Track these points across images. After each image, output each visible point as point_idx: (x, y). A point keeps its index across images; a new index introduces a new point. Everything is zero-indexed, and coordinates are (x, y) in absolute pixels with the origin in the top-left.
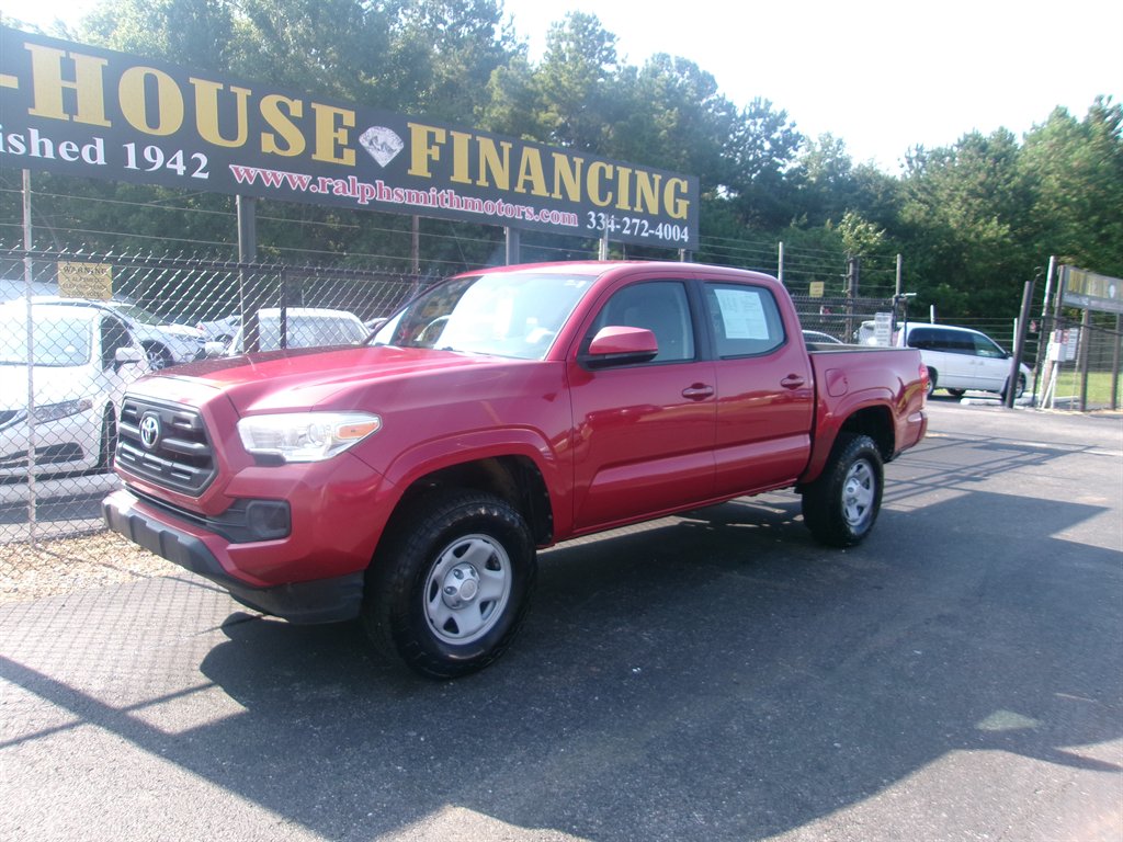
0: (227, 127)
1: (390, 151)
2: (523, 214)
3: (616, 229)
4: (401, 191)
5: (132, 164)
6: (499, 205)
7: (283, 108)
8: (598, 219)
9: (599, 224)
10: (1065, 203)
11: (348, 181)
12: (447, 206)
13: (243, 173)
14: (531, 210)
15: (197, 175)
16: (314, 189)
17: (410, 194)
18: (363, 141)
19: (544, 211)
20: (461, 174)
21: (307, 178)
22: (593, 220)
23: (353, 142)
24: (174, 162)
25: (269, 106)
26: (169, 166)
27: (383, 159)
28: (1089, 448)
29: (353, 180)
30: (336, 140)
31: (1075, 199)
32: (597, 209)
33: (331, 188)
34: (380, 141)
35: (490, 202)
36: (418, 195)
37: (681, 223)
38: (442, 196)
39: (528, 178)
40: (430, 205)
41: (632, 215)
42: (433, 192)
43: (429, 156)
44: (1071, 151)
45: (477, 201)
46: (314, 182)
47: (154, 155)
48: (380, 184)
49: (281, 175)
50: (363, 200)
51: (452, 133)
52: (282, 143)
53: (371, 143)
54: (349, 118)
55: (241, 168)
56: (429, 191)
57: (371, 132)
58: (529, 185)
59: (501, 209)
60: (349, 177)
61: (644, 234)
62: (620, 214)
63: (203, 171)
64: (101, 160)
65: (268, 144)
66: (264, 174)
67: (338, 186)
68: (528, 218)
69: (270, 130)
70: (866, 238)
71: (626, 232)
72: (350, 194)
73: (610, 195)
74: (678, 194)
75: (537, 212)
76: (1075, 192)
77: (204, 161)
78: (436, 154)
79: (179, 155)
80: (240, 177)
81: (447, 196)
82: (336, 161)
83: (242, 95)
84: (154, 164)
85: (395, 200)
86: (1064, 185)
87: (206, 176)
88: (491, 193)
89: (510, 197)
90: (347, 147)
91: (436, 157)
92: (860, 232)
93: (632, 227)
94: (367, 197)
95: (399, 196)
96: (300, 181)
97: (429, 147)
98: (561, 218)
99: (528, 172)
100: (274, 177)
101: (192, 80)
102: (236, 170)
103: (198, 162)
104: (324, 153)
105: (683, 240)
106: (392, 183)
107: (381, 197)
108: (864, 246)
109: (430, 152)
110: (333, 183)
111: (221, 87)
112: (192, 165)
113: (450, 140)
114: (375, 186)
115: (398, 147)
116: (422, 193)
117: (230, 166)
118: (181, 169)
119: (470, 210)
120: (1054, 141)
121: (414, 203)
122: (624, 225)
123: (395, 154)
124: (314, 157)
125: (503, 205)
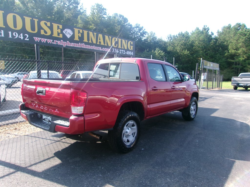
0: (33, 28)
1: (70, 34)
2: (99, 49)
3: (118, 52)
4: (73, 44)
5: (10, 37)
6: (94, 47)
7: (46, 24)
8: (114, 50)
9: (115, 51)
10: (199, 47)
11: (61, 41)
12: (83, 47)
13: (37, 39)
15: (26, 39)
16: (53, 43)
17: (75, 44)
18: (64, 32)
19: (103, 48)
20: (86, 40)
21: (51, 40)
22: (113, 50)
23: (62, 32)
24: (20, 36)
25: (42, 23)
26: (19, 37)
27: (68, 36)
28: (212, 97)
29: (62, 41)
30: (58, 32)
31: (201, 46)
32: (114, 48)
33: (57, 43)
34: (68, 32)
35: (92, 46)
36: (76, 45)
37: (131, 51)
38: (82, 45)
39: (100, 41)
40: (79, 47)
41: (122, 49)
43: (79, 36)
44: (200, 36)
45: (89, 46)
46: (53, 41)
47: (16, 35)
48: (68, 42)
49: (45, 40)
50: (64, 46)
51: (84, 31)
52: (46, 32)
53: (66, 32)
54: (61, 27)
55: (36, 38)
56: (79, 44)
57: (66, 30)
58: (100, 42)
59: (94, 48)
60: (61, 40)
61: (124, 53)
62: (119, 49)
63: (27, 38)
64: (3, 36)
65: (42, 32)
66: (42, 39)
67: (59, 42)
68: (100, 50)
69: (43, 29)
70: (161, 54)
71: (120, 53)
72: (61, 44)
73: (117, 45)
74: (131, 45)
75: (102, 49)
76: (201, 45)
77: (28, 36)
78: (80, 35)
79: (22, 34)
80: (36, 40)
82: (58, 36)
83: (36, 21)
84: (16, 37)
85: (71, 46)
86: (199, 43)
87: (28, 40)
88: (92, 44)
89: (96, 45)
90: (60, 33)
91: (80, 36)
92: (159, 53)
93: (122, 52)
94: (65, 45)
95: (72, 45)
96: (50, 41)
97: (79, 34)
98: (107, 50)
99: (100, 40)
100: (44, 40)
101: (24, 17)
102: (35, 38)
103: (26, 36)
104: (55, 35)
105: (132, 55)
106: (71, 42)
107: (68, 45)
108: (160, 56)
109: (79, 35)
110: (58, 42)
111: (31, 18)
112: (25, 37)
113: (83, 32)
114: (67, 42)
115: (72, 34)
116: (77, 44)
117: (34, 37)
118: (22, 38)
119: (88, 48)
120: (197, 34)
121: (75, 46)
122: (120, 51)
123: (71, 35)
124: (53, 36)
125: (95, 47)
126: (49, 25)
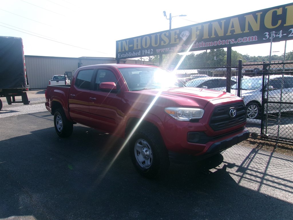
2: (230, 42)
4: (189, 46)
8: (270, 34)
11: (177, 47)
12: (201, 46)
14: (233, 40)
15: (151, 53)
19: (240, 39)
20: (206, 36)
23: (178, 37)
27: (185, 39)
30: (175, 38)
32: (270, 31)
33: (173, 49)
34: (184, 35)
35: (215, 42)
40: (196, 47)
42: (197, 44)
49: (164, 49)
50: (180, 50)
51: (203, 25)
52: (165, 42)
54: (177, 32)
55: (158, 50)
57: (182, 33)
62: (287, 28)
64: (140, 55)
65: (162, 43)
66: (161, 50)
69: (163, 40)
72: (177, 50)
73: (280, 22)
75: (236, 40)
78: (198, 33)
81: (201, 44)
83: (158, 35)
85: (187, 48)
96: (167, 49)
97: (196, 31)
99: (233, 27)
101: (151, 36)
107: (184, 49)
111: (155, 35)
115: (188, 35)
116: (194, 45)
118: (149, 53)
119: (208, 46)
123: (187, 37)
124: (170, 43)
125: (221, 41)
126: (167, 34)
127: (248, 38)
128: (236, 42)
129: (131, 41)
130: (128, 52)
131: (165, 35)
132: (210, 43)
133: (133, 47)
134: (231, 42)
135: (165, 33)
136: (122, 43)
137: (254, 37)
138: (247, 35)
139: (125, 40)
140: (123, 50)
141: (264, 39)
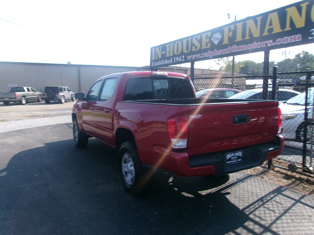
0: (187, 48)
2: (267, 44)
4: (220, 51)
12: (233, 51)
14: (271, 41)
15: (182, 60)
17: (223, 51)
19: (279, 39)
20: (239, 38)
21: (200, 55)
23: (210, 41)
25: (194, 39)
27: (216, 42)
29: (209, 52)
30: (206, 42)
33: (204, 55)
34: (216, 37)
35: (250, 45)
38: (232, 48)
39: (270, 28)
42: (229, 48)
43: (229, 36)
49: (195, 56)
51: (236, 25)
53: (214, 39)
54: (209, 34)
57: (214, 36)
58: (270, 31)
64: (172, 62)
66: (192, 56)
67: (206, 54)
69: (194, 45)
75: (274, 41)
77: (184, 57)
78: (231, 35)
79: (180, 57)
82: (206, 48)
83: (190, 39)
84: (177, 60)
94: (212, 55)
96: (198, 56)
97: (229, 33)
98: (289, 39)
107: (215, 54)
114: (214, 51)
115: (220, 37)
116: (226, 50)
117: (187, 57)
123: (219, 40)
125: (256, 44)
126: (199, 38)
127: (289, 38)
128: (274, 44)
129: (163, 47)
130: (161, 59)
131: (196, 39)
132: (244, 46)
133: (165, 54)
134: (269, 44)
135: (197, 36)
136: (155, 50)
137: (297, 36)
138: (288, 34)
139: (159, 46)
140: (157, 58)
141: (310, 38)
